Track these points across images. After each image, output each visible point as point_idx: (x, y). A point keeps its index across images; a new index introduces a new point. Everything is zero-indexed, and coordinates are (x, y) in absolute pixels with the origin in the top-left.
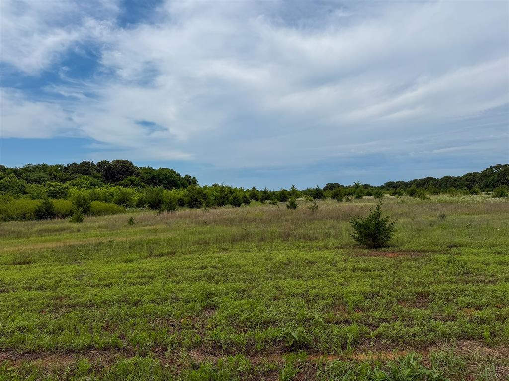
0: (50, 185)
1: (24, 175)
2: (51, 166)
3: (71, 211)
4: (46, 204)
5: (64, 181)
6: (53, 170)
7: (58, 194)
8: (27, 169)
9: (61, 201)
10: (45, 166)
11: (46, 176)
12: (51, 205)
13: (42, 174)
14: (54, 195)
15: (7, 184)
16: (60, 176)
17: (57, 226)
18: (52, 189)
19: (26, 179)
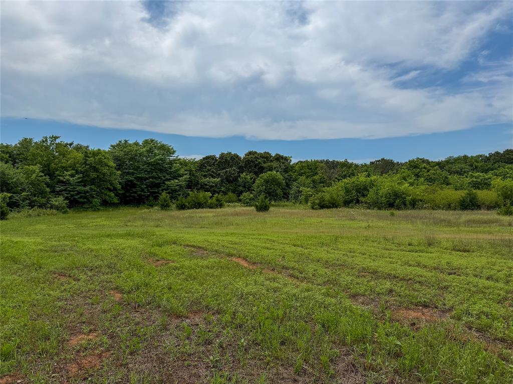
0: (472, 176)
1: (447, 167)
2: (472, 157)
3: (496, 203)
4: (470, 195)
5: (486, 171)
6: (474, 161)
7: (481, 185)
8: (449, 162)
9: (485, 192)
10: (465, 157)
11: (467, 167)
12: (475, 196)
13: (463, 165)
14: (477, 185)
15: (433, 176)
16: (481, 166)
17: (485, 217)
18: (475, 180)
19: (449, 171)
